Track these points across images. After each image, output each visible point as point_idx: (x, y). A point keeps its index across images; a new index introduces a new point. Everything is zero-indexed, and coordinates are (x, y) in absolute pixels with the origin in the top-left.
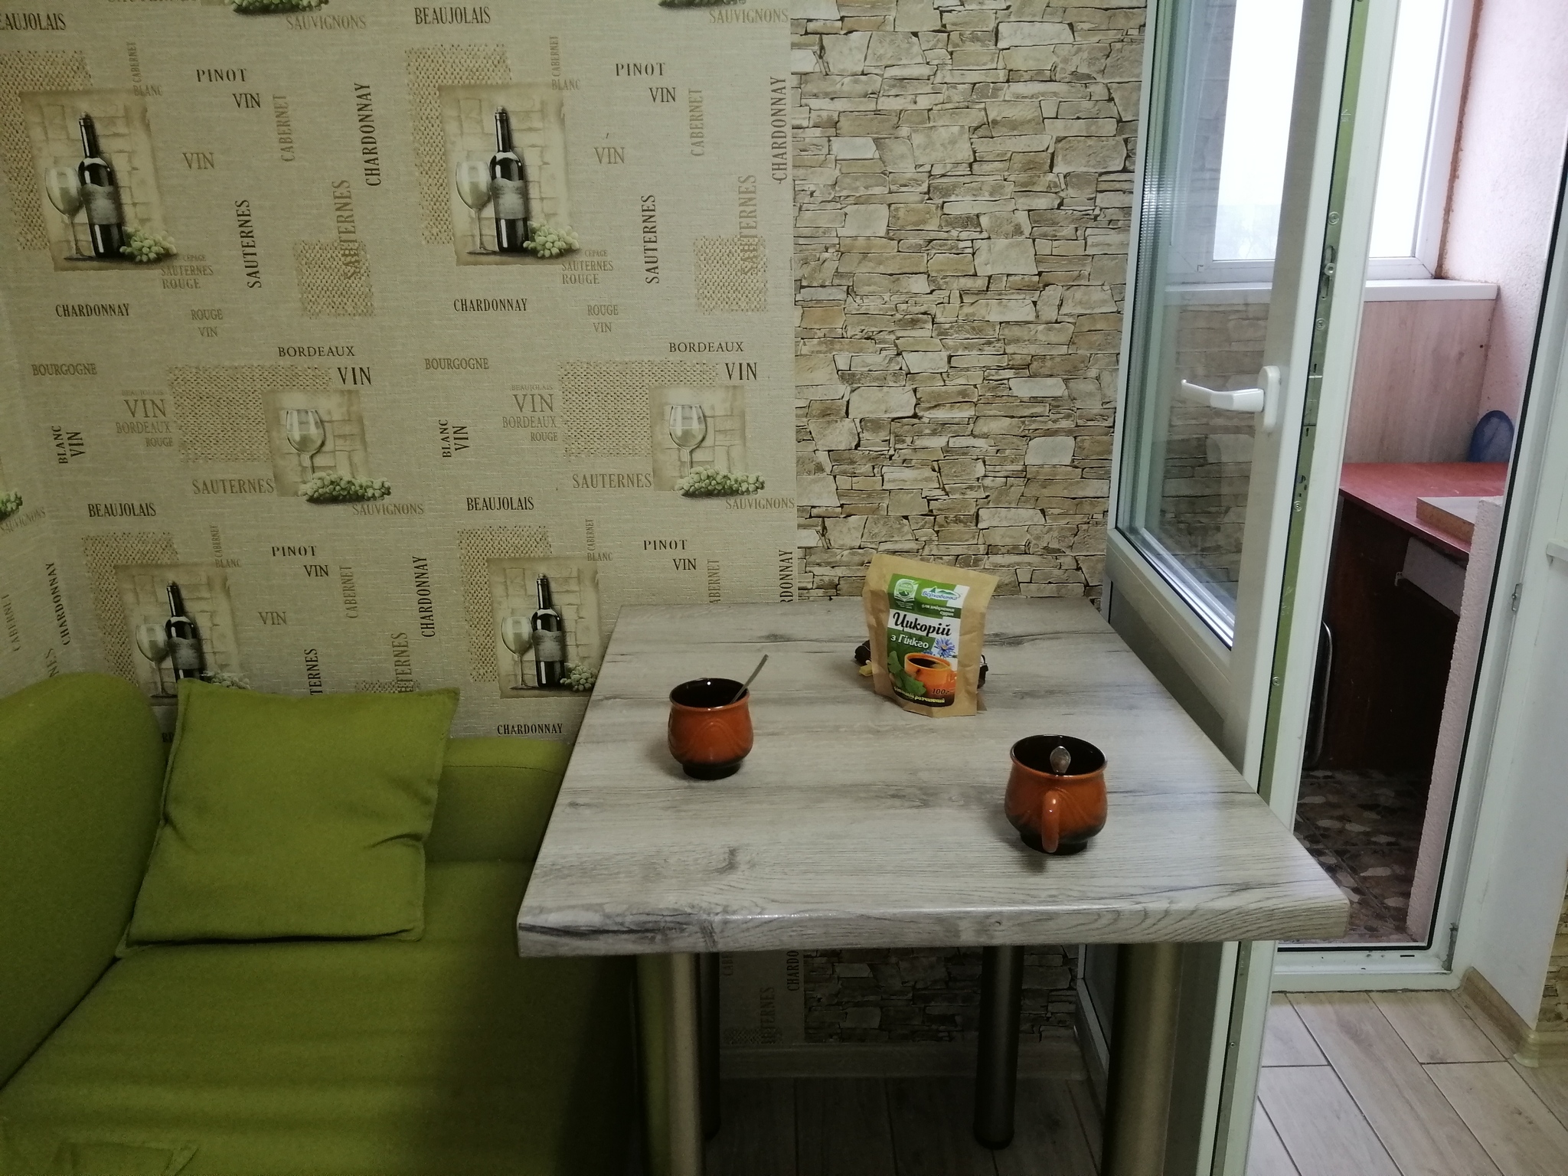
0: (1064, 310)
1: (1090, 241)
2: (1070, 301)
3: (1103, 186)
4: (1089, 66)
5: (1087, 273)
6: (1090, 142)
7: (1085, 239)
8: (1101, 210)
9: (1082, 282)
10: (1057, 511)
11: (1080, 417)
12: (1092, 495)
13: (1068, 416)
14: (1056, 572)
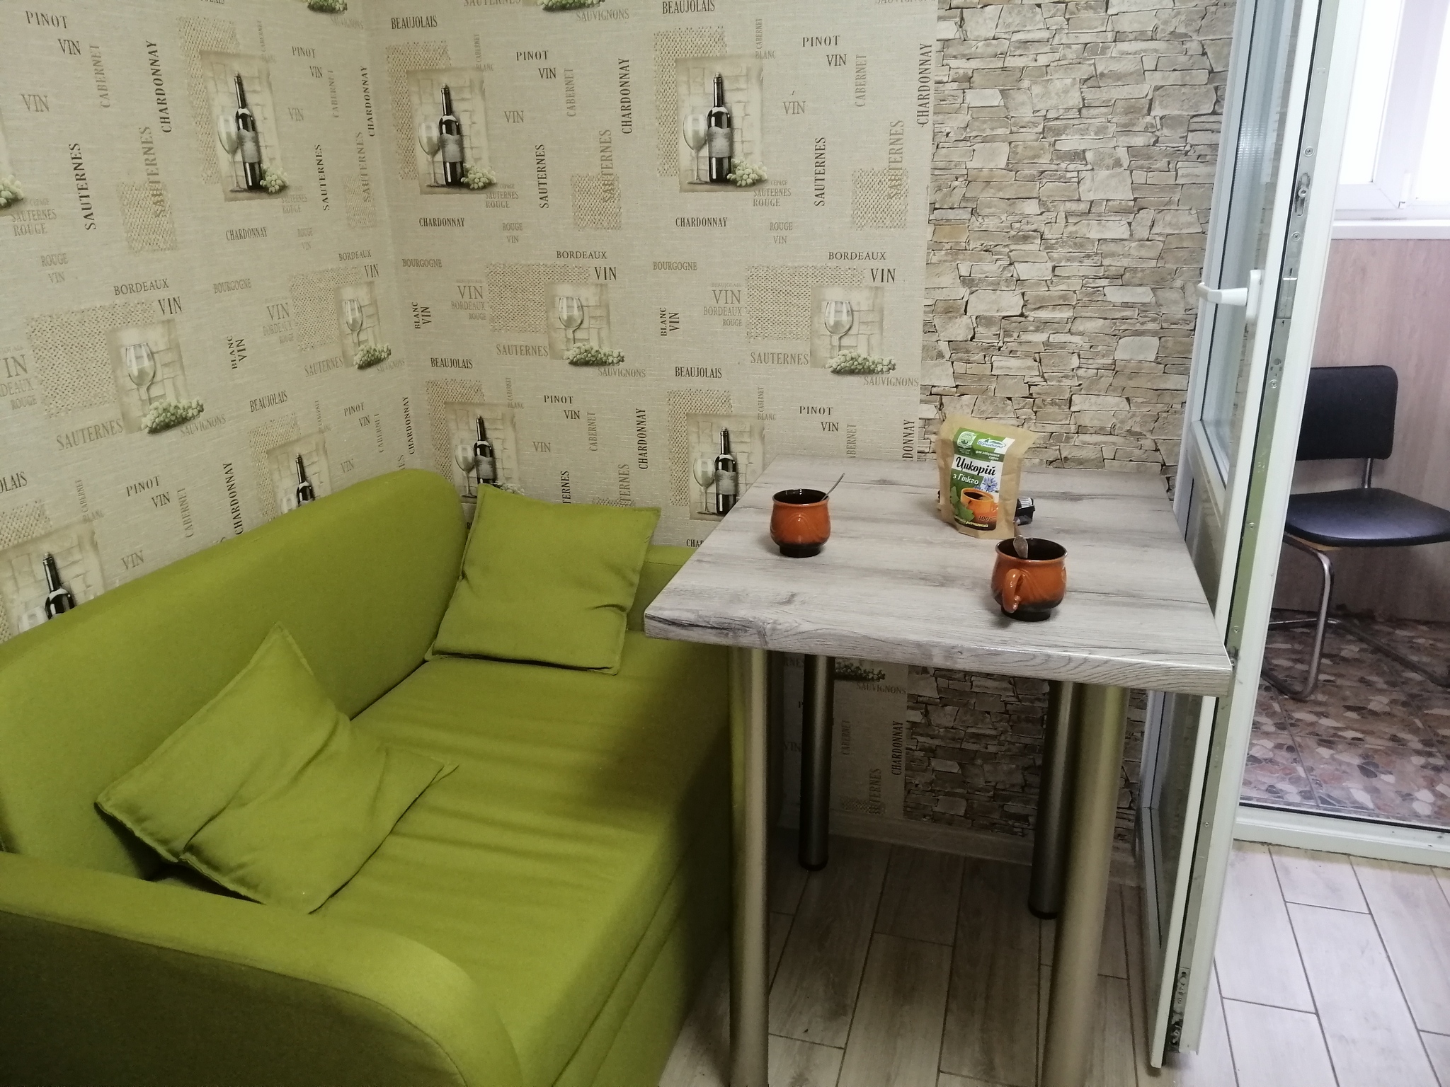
0: (1155, 230)
1: (1180, 173)
2: (1161, 222)
3: (1193, 127)
4: (1186, 27)
5: (1176, 199)
6: (1183, 90)
7: (1176, 171)
8: (1191, 147)
9: (1172, 207)
10: (1140, 400)
11: (1166, 321)
12: (1172, 388)
13: (1154, 320)
14: (1137, 452)
